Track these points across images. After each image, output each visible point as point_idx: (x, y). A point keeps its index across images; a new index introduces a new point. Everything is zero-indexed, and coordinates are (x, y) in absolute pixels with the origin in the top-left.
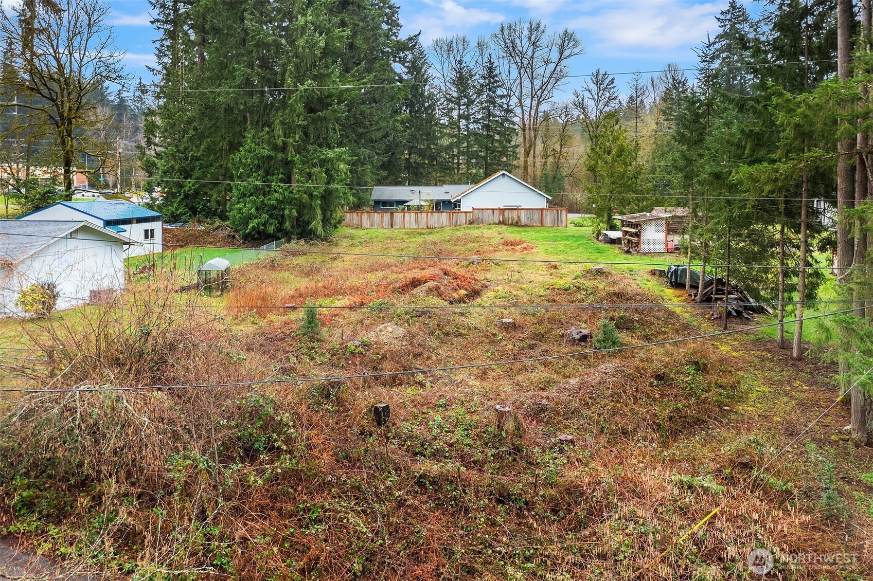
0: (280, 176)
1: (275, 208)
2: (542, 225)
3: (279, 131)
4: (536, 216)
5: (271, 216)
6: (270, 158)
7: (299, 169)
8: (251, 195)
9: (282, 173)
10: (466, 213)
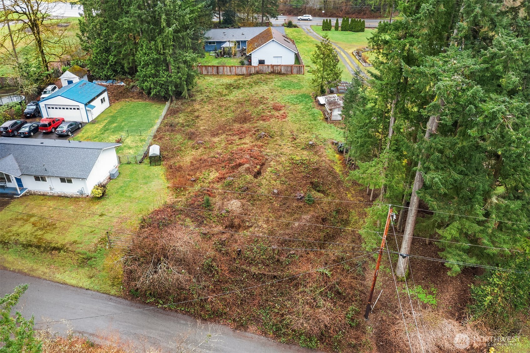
0: (164, 68)
1: (163, 85)
2: (292, 73)
3: (160, 45)
4: (289, 69)
5: (161, 87)
6: (157, 59)
7: (173, 66)
8: (150, 77)
9: (165, 66)
10: (255, 67)
